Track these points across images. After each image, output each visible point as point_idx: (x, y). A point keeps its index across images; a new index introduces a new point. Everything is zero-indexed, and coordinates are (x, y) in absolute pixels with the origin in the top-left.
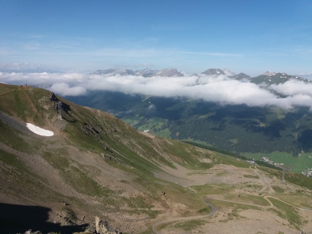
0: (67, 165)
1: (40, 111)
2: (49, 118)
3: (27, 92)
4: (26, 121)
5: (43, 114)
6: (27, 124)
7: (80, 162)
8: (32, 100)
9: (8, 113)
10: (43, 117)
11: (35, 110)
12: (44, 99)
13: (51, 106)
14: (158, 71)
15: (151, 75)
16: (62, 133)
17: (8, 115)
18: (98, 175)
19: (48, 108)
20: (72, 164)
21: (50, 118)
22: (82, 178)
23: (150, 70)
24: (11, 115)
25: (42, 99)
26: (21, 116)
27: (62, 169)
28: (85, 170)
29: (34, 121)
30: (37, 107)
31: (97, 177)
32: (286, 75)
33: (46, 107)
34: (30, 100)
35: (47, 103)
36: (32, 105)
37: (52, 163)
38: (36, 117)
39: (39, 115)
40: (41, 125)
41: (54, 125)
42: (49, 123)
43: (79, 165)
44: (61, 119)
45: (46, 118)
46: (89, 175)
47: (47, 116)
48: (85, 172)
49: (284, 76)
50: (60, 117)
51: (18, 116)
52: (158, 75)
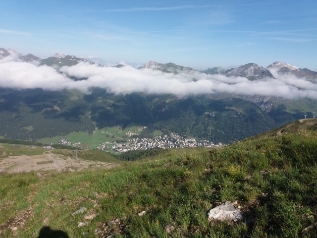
32: (75, 58)
49: (73, 59)
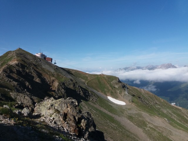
0: (146, 126)
1: (114, 89)
2: (119, 93)
3: (104, 77)
4: (107, 95)
5: (115, 91)
6: (108, 97)
7: (154, 124)
8: (107, 83)
9: (96, 90)
10: (116, 92)
11: (110, 88)
12: (114, 81)
13: (119, 85)
14: (158, 66)
15: (154, 69)
16: (131, 103)
17: (97, 91)
18: (170, 134)
19: (117, 87)
20: (149, 125)
21: (121, 93)
22: (160, 136)
23: (152, 66)
24: (98, 91)
25: (113, 82)
26: (103, 92)
27: (143, 128)
28: (159, 130)
29: (111, 95)
30: (111, 86)
31: (171, 136)
33: (117, 86)
34: (106, 83)
35: (117, 84)
36: (108, 85)
37: (136, 124)
38: (112, 92)
39: (113, 91)
40: (116, 97)
41: (124, 98)
42: (121, 97)
43: (154, 126)
44: (127, 94)
45: (117, 93)
46: (164, 134)
47: (118, 92)
48: (160, 132)
50: (126, 93)
51: (102, 92)
52: (159, 68)
